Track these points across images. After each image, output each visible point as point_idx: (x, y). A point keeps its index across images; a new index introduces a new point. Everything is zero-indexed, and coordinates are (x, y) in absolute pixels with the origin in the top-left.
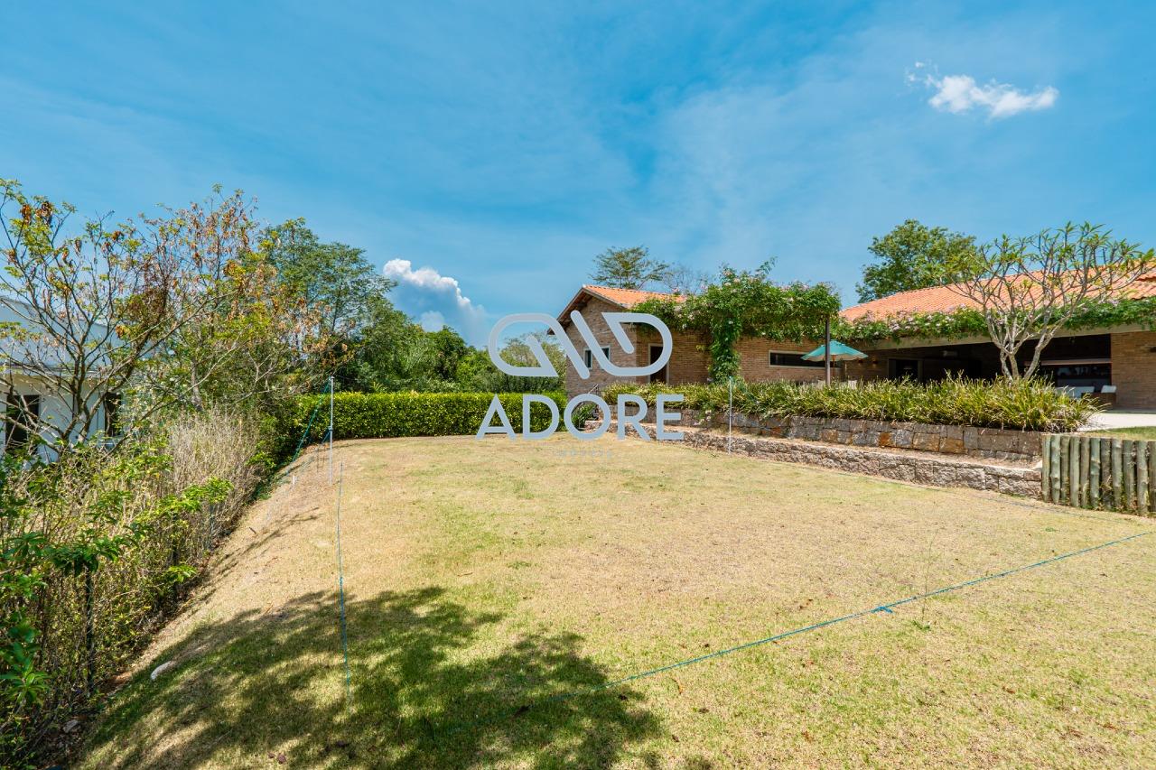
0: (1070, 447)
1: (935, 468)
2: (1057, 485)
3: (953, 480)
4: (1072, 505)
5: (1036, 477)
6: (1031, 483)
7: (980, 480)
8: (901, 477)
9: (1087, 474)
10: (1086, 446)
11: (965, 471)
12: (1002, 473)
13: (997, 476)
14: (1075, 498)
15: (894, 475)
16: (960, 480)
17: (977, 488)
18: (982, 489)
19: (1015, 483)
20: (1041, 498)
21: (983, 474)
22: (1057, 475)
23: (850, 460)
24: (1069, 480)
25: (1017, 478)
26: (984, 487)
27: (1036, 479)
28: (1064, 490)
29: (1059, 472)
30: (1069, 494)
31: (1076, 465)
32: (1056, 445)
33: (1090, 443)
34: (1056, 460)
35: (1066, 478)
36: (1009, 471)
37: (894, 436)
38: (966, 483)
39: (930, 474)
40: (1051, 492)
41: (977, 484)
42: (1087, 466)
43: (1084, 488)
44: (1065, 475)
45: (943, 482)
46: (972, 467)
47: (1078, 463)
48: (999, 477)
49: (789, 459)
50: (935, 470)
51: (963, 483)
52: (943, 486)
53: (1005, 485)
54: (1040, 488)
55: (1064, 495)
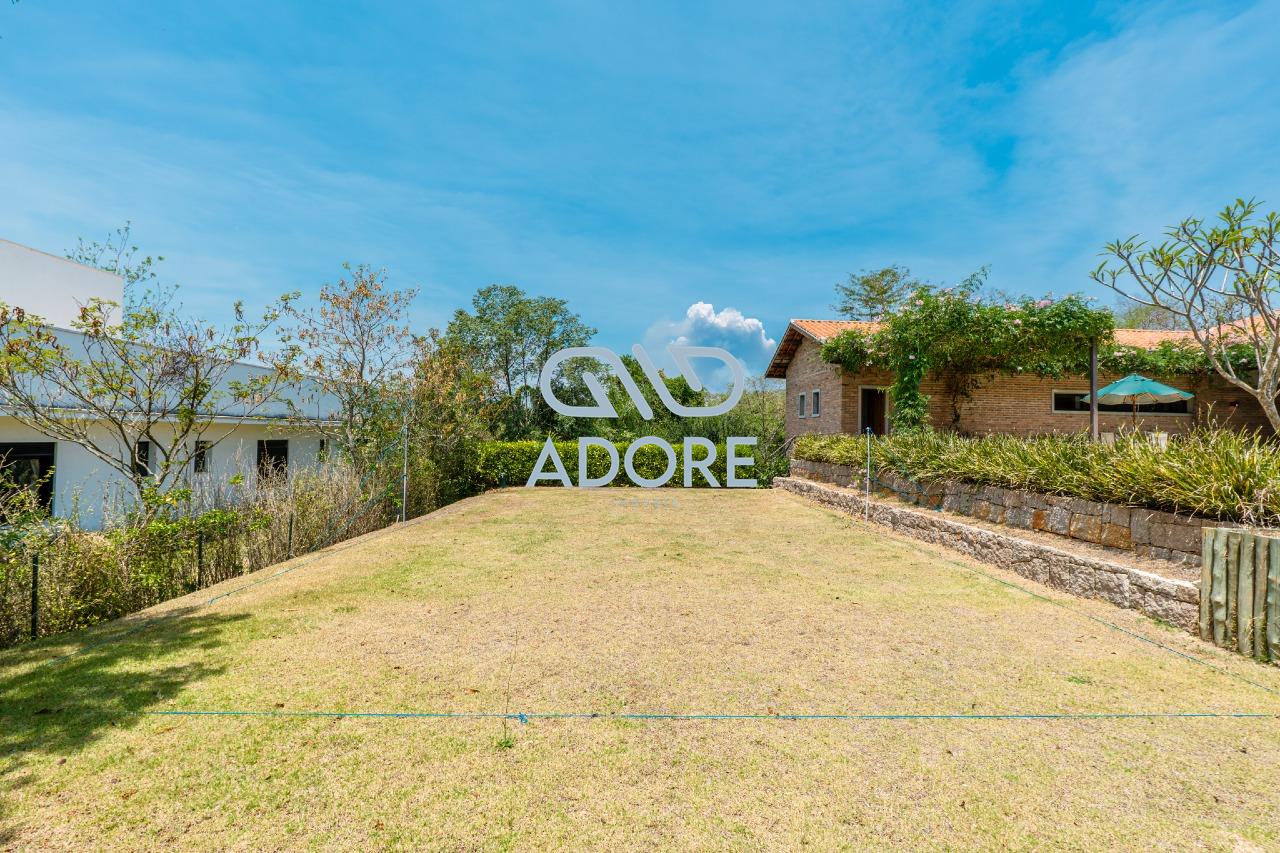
0: (1239, 553)
1: (1073, 566)
2: (1220, 614)
3: (1091, 589)
4: (1239, 651)
5: (1191, 596)
6: (1185, 606)
7: (1122, 593)
8: (1034, 576)
9: (1262, 602)
10: (1262, 553)
11: (1106, 576)
12: (1150, 584)
13: (1144, 590)
14: (1246, 641)
15: (1027, 573)
16: (1099, 589)
17: (1118, 605)
18: (1124, 607)
19: (1165, 604)
20: (1197, 632)
21: (1126, 583)
22: (1220, 598)
23: (984, 546)
24: (1237, 607)
25: (1167, 595)
26: (1127, 604)
27: (1192, 599)
28: (1230, 625)
29: (1224, 592)
30: (1236, 631)
31: (1246, 583)
32: (1221, 550)
33: (1269, 547)
34: (1219, 572)
35: (1232, 604)
36: (1158, 583)
37: (1049, 515)
38: (1105, 594)
39: (1066, 576)
40: (1212, 625)
41: (1118, 598)
42: (1264, 587)
43: (1259, 625)
44: (1232, 598)
45: (1079, 590)
46: (1115, 572)
47: (1250, 580)
48: (1146, 590)
49: (927, 538)
50: (1072, 571)
51: (1102, 594)
52: (1079, 595)
53: (1153, 605)
54: (1196, 615)
55: (1230, 634)
